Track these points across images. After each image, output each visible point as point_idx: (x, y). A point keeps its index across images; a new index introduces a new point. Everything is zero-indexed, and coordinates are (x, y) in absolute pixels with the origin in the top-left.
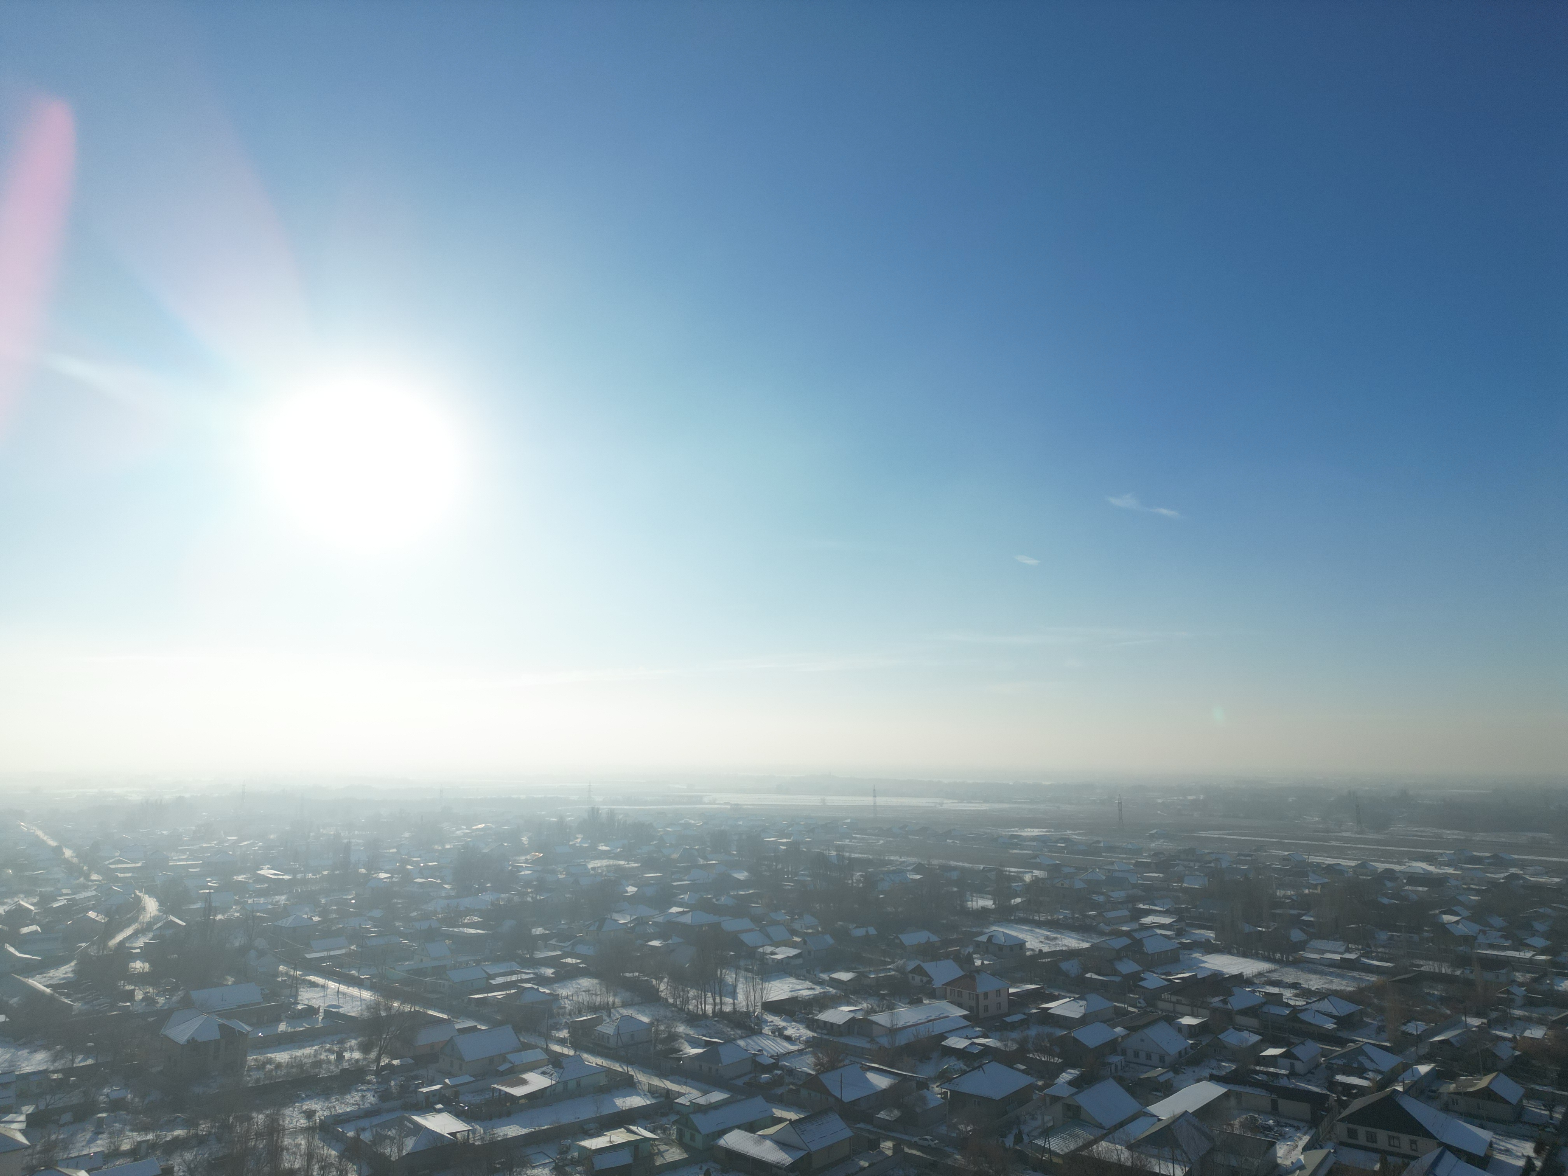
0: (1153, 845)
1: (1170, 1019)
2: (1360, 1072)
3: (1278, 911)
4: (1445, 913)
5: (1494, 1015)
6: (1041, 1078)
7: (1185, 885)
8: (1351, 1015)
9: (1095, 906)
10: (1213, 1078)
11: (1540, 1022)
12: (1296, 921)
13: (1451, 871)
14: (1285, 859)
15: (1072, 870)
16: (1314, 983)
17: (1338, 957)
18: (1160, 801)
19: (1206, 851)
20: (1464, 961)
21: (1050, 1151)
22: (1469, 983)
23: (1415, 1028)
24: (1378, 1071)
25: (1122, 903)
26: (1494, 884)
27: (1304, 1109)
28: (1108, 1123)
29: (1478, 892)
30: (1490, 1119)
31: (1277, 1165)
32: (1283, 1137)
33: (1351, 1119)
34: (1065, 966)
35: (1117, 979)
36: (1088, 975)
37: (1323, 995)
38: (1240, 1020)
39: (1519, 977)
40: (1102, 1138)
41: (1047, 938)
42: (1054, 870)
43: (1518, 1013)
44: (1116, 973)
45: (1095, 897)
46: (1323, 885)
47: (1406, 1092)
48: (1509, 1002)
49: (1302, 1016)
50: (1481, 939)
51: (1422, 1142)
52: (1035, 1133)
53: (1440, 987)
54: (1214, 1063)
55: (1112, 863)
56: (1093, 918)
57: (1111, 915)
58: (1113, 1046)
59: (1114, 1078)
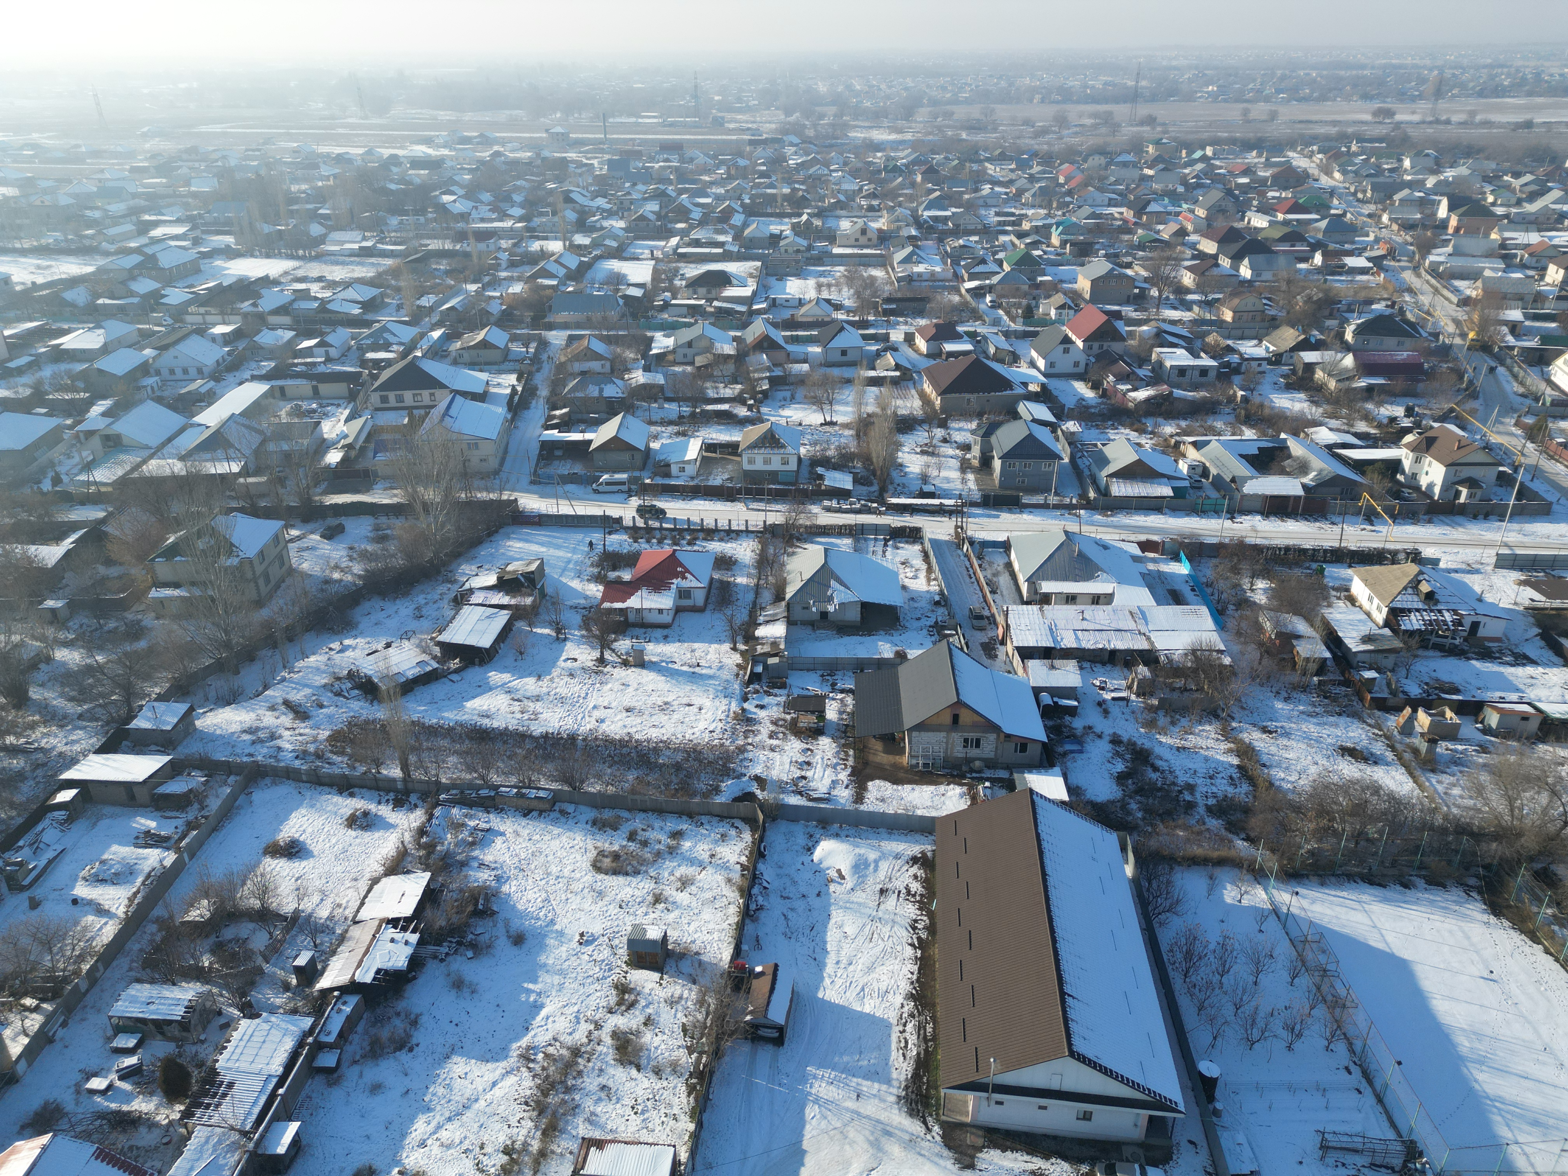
0: (147, 146)
1: (201, 331)
2: (386, 347)
3: (295, 207)
4: (444, 193)
5: (487, 279)
6: (69, 416)
7: (193, 189)
8: (373, 299)
9: (91, 223)
10: (254, 378)
11: (519, 279)
12: (314, 216)
13: (446, 152)
14: (295, 151)
15: (50, 183)
16: (338, 273)
17: (356, 246)
18: (146, 91)
19: (211, 148)
20: (461, 236)
21: (96, 483)
22: (467, 255)
23: (426, 301)
24: (401, 344)
25: (124, 216)
26: (482, 162)
27: (341, 388)
28: (154, 442)
29: (471, 171)
30: (487, 364)
31: (324, 440)
32: (326, 415)
33: (381, 388)
34: (69, 295)
35: (135, 300)
36: (100, 301)
37: (347, 284)
38: (273, 320)
39: (504, 244)
40: (151, 457)
41: (39, 267)
42: (27, 184)
43: (503, 274)
44: (132, 294)
45: (89, 213)
46: (335, 176)
47: (424, 356)
48: (497, 267)
49: (330, 306)
50: (474, 215)
51: (438, 393)
52: (75, 471)
53: (444, 262)
54: (253, 365)
55: (102, 171)
56: (92, 237)
57: (112, 231)
58: (144, 369)
59: (153, 399)
